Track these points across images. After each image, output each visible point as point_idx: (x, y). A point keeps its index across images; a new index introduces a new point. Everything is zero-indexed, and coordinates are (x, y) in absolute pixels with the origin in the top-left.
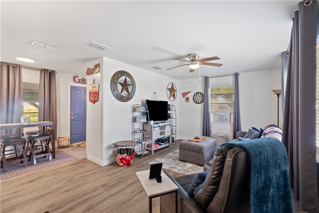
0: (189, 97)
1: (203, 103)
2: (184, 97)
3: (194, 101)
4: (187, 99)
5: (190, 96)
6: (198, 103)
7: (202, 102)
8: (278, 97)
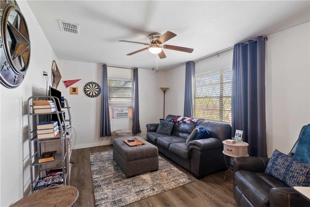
0: (77, 88)
1: (100, 97)
2: (67, 86)
3: (85, 93)
4: (74, 90)
5: (80, 86)
6: (91, 97)
7: (98, 95)
8: (164, 93)
